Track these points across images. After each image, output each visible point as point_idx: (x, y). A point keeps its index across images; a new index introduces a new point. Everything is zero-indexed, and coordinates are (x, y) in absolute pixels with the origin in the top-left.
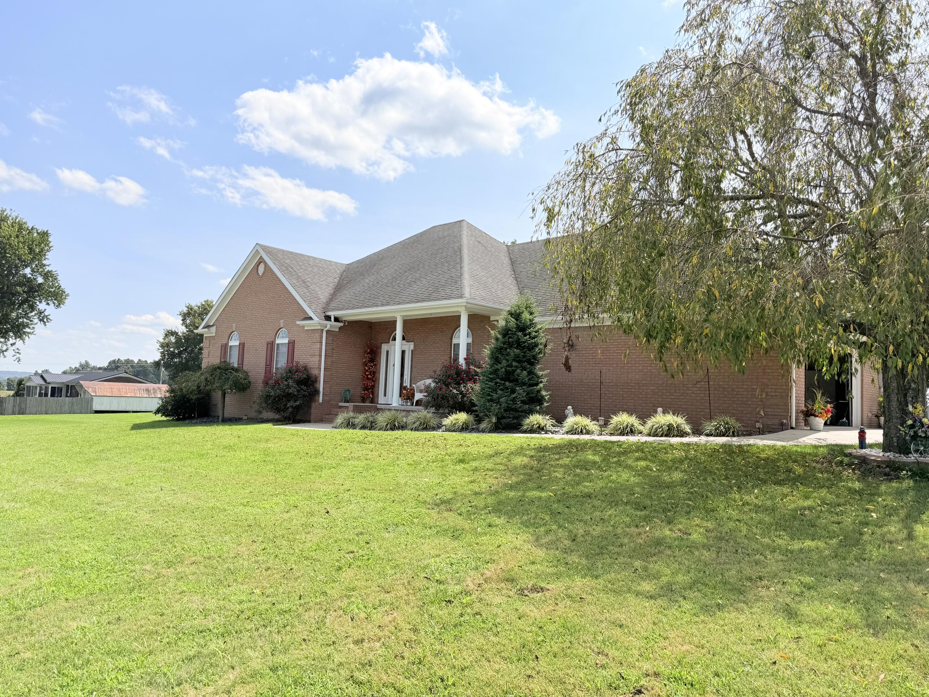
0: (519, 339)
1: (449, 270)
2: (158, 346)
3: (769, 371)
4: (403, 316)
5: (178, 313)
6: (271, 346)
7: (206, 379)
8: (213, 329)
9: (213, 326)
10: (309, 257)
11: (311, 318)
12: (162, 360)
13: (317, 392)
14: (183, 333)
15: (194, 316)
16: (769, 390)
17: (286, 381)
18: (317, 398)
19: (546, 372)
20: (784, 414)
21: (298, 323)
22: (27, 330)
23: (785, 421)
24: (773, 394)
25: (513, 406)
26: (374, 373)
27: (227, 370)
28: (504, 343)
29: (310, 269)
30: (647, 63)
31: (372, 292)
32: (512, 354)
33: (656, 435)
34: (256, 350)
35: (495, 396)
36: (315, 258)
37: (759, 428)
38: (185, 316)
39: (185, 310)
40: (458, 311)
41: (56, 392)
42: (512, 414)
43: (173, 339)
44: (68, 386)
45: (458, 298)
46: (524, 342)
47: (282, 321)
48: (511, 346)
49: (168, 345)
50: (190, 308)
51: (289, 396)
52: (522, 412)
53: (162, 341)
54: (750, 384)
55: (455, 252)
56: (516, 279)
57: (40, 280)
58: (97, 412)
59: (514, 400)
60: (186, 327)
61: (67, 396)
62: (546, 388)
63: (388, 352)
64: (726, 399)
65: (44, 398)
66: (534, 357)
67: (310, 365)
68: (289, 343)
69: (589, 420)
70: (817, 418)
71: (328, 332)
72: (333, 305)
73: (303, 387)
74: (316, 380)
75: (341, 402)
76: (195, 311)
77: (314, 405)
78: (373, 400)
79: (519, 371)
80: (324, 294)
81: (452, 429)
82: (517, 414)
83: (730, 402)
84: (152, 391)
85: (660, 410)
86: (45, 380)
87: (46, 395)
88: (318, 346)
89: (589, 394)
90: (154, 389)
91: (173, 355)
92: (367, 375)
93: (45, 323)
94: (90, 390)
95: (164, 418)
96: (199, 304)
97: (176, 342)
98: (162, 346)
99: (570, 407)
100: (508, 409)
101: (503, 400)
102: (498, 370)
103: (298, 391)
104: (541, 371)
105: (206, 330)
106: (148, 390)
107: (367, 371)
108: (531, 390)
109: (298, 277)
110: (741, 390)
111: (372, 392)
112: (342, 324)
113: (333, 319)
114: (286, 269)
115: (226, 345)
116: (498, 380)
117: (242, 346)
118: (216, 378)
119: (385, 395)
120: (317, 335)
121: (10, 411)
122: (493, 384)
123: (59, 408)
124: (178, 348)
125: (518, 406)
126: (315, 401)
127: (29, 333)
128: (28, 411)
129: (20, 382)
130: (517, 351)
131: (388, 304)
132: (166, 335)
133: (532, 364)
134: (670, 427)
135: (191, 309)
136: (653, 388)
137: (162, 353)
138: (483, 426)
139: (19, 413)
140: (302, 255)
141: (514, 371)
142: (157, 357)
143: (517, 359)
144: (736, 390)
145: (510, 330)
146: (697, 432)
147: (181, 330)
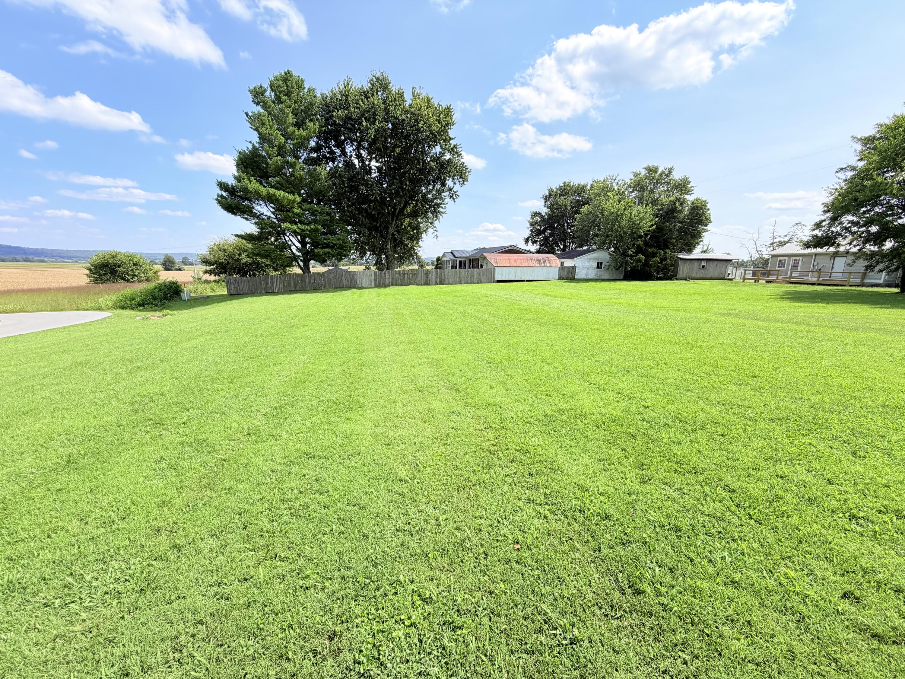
2: (527, 225)
5: (541, 197)
14: (546, 213)
22: (440, 209)
38: (546, 198)
39: (547, 193)
41: (462, 265)
43: (538, 219)
44: (470, 260)
49: (535, 224)
50: (551, 190)
53: (530, 221)
57: (448, 156)
58: (499, 281)
60: (549, 207)
61: (470, 268)
65: (454, 270)
76: (555, 193)
84: (542, 261)
86: (454, 256)
87: (456, 267)
90: (543, 259)
91: (539, 233)
93: (454, 199)
94: (492, 262)
96: (558, 187)
97: (541, 221)
98: (531, 225)
106: (538, 260)
121: (434, 282)
123: (469, 278)
124: (543, 225)
127: (442, 213)
128: (447, 282)
129: (438, 259)
132: (533, 216)
137: (531, 230)
139: (441, 284)
147: (544, 211)
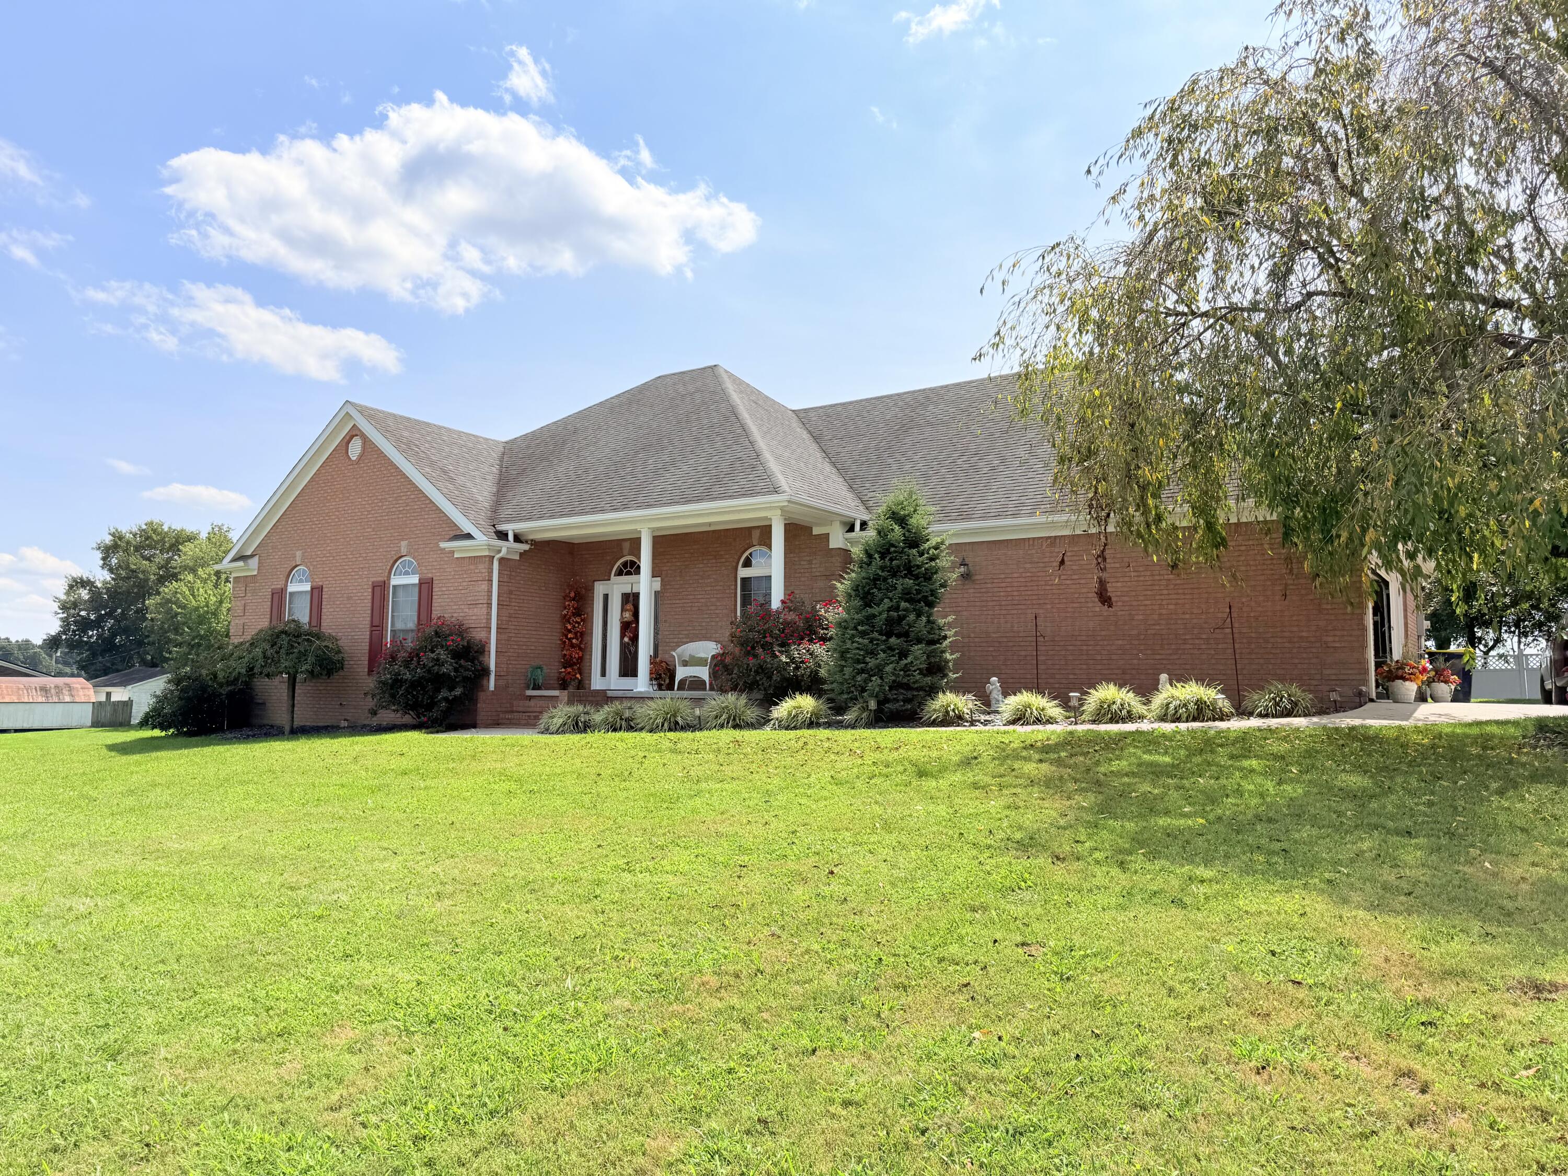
0: (910, 561)
1: (729, 447)
2: (55, 606)
3: (1329, 607)
4: (653, 530)
5: (95, 545)
6: (380, 590)
7: (264, 653)
8: (254, 562)
9: (252, 556)
10: (440, 428)
11: (469, 536)
12: (64, 633)
13: (485, 672)
14: (105, 582)
15: (126, 551)
16: (1330, 639)
17: (433, 652)
18: (485, 682)
19: (950, 618)
20: (1358, 677)
21: (443, 545)
23: (1364, 689)
24: (1337, 645)
25: (905, 680)
26: (582, 634)
27: (299, 636)
28: (882, 568)
29: (447, 449)
30: (1203, 70)
31: (581, 487)
32: (900, 588)
33: (1177, 719)
34: (349, 598)
35: (872, 662)
36: (449, 430)
37: (1335, 701)
38: (108, 551)
39: (108, 540)
40: (766, 518)
42: (903, 693)
43: (84, 594)
45: (770, 493)
46: (919, 567)
47: (404, 544)
48: (894, 573)
49: (75, 605)
50: (118, 536)
51: (440, 681)
52: (918, 689)
53: (63, 597)
54: (1295, 629)
55: (727, 419)
56: (834, 464)
59: (906, 669)
60: (111, 570)
62: (954, 647)
63: (606, 597)
64: (1253, 656)
66: (933, 593)
67: (470, 622)
68: (421, 584)
69: (1045, 700)
70: (1407, 683)
71: (501, 560)
72: (506, 511)
73: (462, 662)
74: (482, 649)
75: (528, 688)
76: (128, 543)
77: (482, 696)
78: (582, 684)
79: (912, 617)
80: (484, 492)
81: (791, 724)
82: (909, 694)
83: (1262, 661)
84: (53, 691)
85: (1164, 677)
88: (484, 586)
89: (1002, 658)
90: (56, 687)
91: (84, 625)
92: (570, 639)
95: (157, 733)
96: (135, 529)
97: (91, 600)
98: (64, 607)
99: (994, 679)
100: (895, 686)
101: (889, 669)
102: (874, 616)
103: (456, 670)
104: (944, 617)
105: (241, 564)
106: (44, 690)
107: (570, 631)
108: (934, 651)
109: (432, 464)
110: (1279, 640)
111: (579, 669)
112: (526, 547)
113: (511, 537)
114: (406, 447)
115: (283, 591)
116: (876, 635)
117: (317, 592)
118: (283, 651)
119: (603, 674)
120: (482, 567)
122: (866, 641)
124: (96, 610)
125: (912, 679)
126: (484, 689)
130: (909, 582)
131: (625, 507)
132: (71, 587)
133: (931, 605)
134: (1200, 703)
135: (120, 538)
136: (1120, 642)
137: (64, 620)
138: (848, 717)
140: (428, 424)
141: (901, 619)
142: (54, 627)
143: (907, 595)
144: (1272, 640)
145: (893, 545)
146: (1243, 712)
147: (102, 577)
